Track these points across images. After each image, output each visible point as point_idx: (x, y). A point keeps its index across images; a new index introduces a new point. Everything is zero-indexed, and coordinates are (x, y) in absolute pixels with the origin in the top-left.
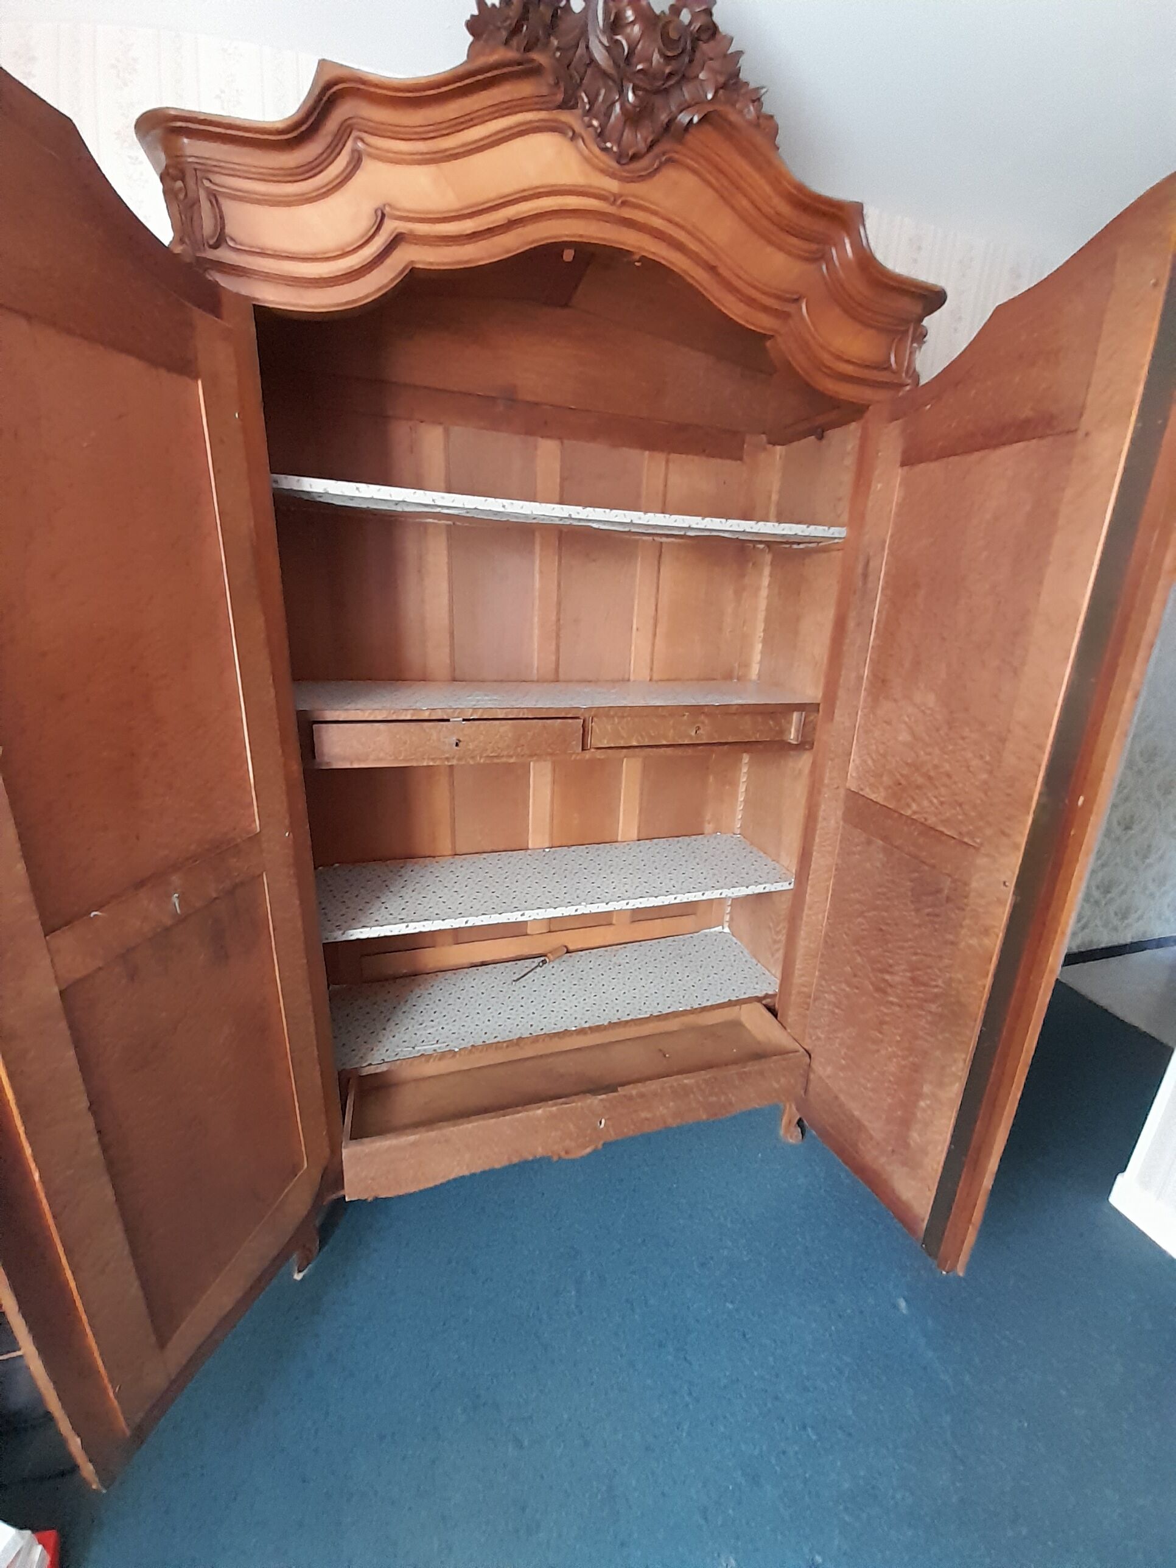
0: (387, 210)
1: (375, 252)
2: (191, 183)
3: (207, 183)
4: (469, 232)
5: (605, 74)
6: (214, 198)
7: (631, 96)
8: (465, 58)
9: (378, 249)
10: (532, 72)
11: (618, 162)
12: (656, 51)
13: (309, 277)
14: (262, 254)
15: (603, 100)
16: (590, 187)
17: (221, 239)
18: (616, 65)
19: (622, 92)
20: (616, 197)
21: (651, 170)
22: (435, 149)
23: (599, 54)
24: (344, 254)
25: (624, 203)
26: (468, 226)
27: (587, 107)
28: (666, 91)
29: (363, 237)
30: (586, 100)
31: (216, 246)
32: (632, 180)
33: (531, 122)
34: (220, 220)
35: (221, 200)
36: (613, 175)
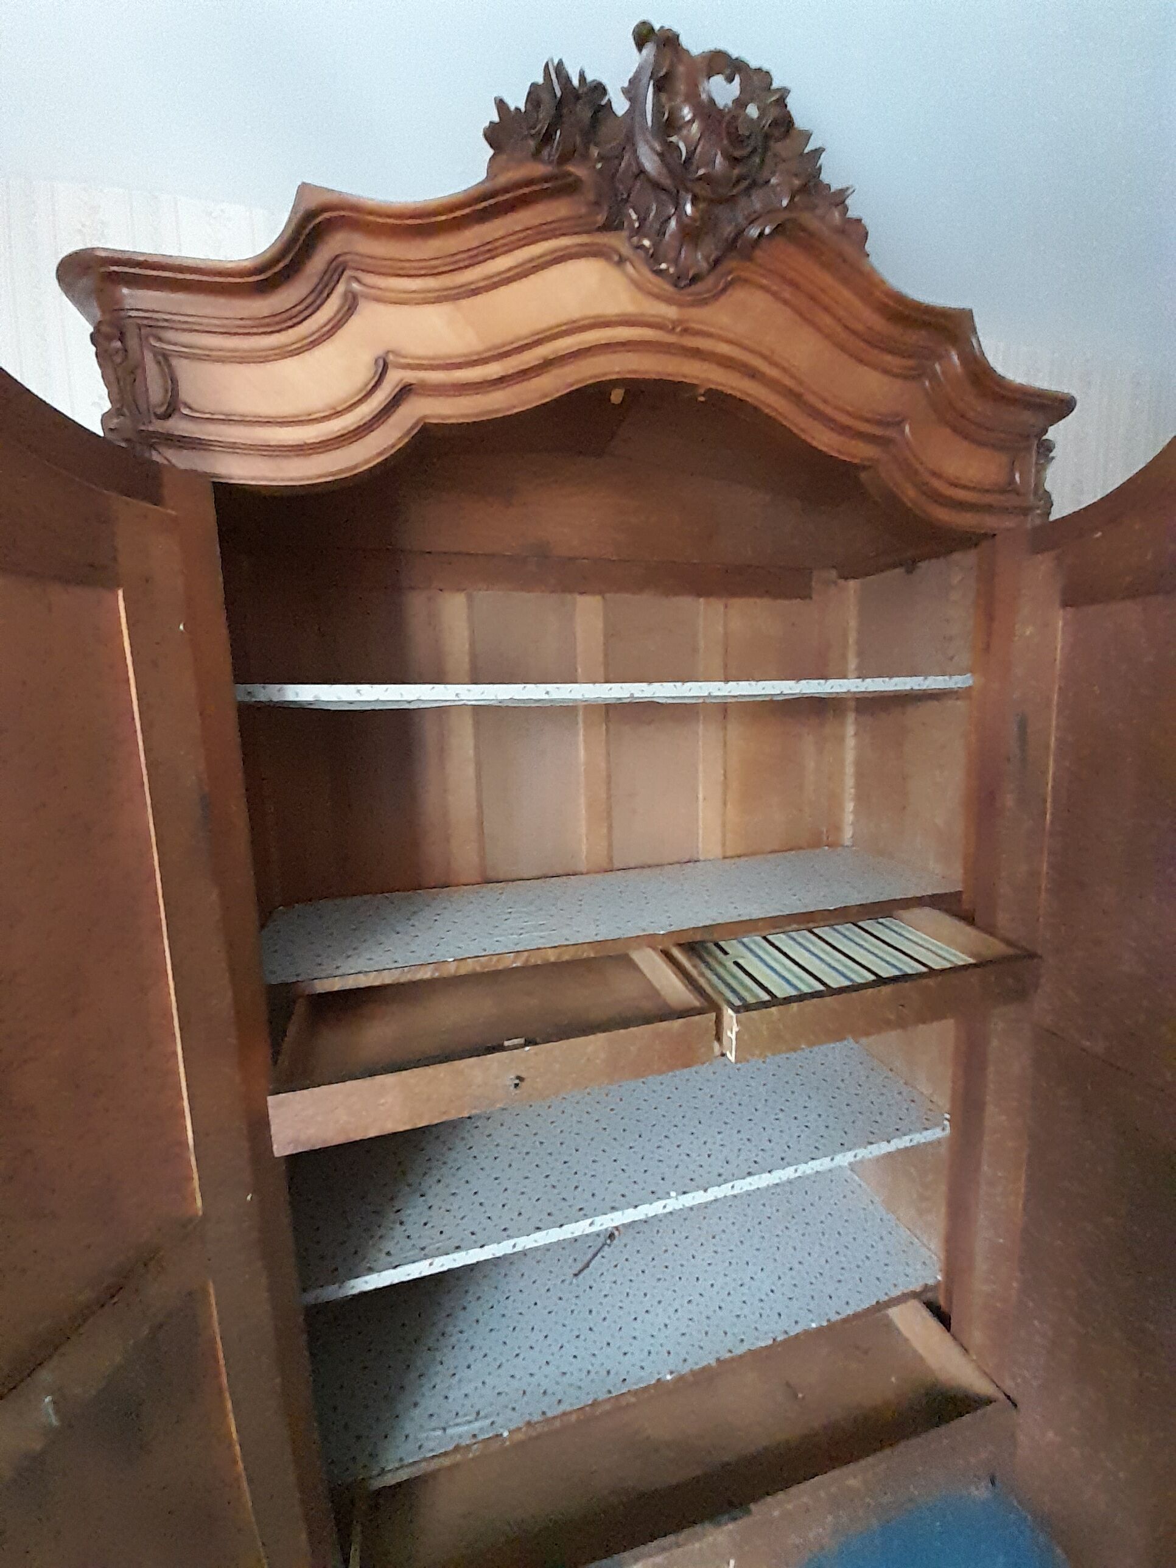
0: (391, 357)
1: (376, 408)
2: (133, 343)
3: (154, 343)
4: (495, 377)
5: (657, 186)
6: (164, 359)
7: (689, 208)
8: (483, 175)
9: (380, 404)
10: (567, 188)
11: (676, 286)
12: (719, 153)
13: (291, 443)
14: (228, 420)
15: (655, 216)
16: (642, 315)
17: (172, 407)
18: (671, 172)
19: (678, 206)
20: (675, 323)
21: (715, 291)
22: (451, 285)
23: (650, 162)
24: (337, 414)
25: (686, 331)
26: (494, 370)
27: (637, 225)
28: (731, 200)
29: (361, 391)
30: (634, 216)
31: (167, 416)
32: (692, 304)
33: (567, 247)
34: (172, 383)
35: (175, 362)
36: (669, 301)
